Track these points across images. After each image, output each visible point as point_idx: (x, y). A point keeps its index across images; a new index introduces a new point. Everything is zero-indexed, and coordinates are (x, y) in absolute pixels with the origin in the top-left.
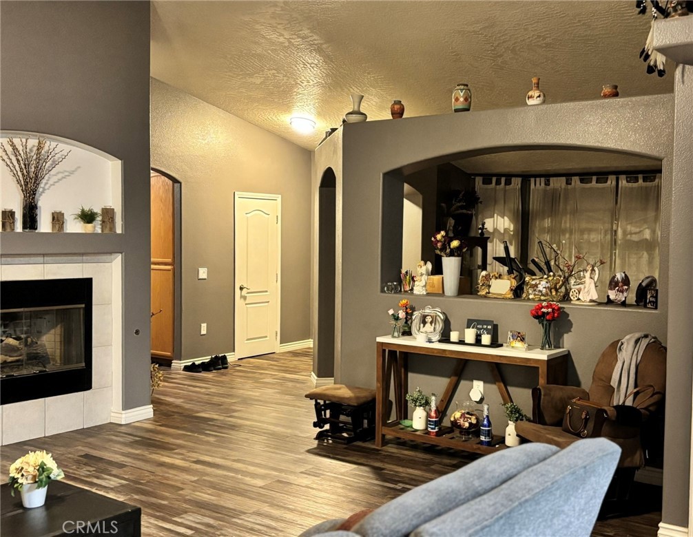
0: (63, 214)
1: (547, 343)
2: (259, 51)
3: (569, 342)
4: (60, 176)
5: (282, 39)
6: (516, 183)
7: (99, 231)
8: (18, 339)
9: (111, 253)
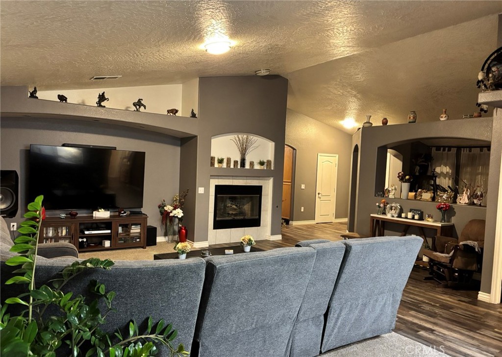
0: (253, 162)
1: (443, 220)
2: (330, 97)
3: (454, 220)
4: (253, 148)
5: (339, 93)
6: (454, 150)
7: (265, 169)
8: (236, 206)
9: (269, 177)
